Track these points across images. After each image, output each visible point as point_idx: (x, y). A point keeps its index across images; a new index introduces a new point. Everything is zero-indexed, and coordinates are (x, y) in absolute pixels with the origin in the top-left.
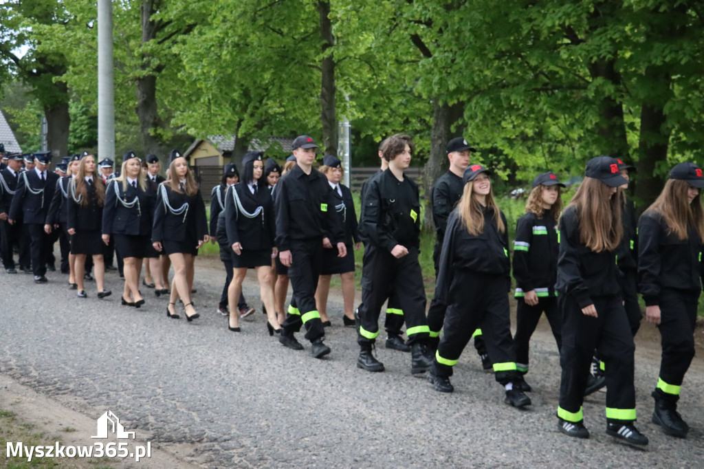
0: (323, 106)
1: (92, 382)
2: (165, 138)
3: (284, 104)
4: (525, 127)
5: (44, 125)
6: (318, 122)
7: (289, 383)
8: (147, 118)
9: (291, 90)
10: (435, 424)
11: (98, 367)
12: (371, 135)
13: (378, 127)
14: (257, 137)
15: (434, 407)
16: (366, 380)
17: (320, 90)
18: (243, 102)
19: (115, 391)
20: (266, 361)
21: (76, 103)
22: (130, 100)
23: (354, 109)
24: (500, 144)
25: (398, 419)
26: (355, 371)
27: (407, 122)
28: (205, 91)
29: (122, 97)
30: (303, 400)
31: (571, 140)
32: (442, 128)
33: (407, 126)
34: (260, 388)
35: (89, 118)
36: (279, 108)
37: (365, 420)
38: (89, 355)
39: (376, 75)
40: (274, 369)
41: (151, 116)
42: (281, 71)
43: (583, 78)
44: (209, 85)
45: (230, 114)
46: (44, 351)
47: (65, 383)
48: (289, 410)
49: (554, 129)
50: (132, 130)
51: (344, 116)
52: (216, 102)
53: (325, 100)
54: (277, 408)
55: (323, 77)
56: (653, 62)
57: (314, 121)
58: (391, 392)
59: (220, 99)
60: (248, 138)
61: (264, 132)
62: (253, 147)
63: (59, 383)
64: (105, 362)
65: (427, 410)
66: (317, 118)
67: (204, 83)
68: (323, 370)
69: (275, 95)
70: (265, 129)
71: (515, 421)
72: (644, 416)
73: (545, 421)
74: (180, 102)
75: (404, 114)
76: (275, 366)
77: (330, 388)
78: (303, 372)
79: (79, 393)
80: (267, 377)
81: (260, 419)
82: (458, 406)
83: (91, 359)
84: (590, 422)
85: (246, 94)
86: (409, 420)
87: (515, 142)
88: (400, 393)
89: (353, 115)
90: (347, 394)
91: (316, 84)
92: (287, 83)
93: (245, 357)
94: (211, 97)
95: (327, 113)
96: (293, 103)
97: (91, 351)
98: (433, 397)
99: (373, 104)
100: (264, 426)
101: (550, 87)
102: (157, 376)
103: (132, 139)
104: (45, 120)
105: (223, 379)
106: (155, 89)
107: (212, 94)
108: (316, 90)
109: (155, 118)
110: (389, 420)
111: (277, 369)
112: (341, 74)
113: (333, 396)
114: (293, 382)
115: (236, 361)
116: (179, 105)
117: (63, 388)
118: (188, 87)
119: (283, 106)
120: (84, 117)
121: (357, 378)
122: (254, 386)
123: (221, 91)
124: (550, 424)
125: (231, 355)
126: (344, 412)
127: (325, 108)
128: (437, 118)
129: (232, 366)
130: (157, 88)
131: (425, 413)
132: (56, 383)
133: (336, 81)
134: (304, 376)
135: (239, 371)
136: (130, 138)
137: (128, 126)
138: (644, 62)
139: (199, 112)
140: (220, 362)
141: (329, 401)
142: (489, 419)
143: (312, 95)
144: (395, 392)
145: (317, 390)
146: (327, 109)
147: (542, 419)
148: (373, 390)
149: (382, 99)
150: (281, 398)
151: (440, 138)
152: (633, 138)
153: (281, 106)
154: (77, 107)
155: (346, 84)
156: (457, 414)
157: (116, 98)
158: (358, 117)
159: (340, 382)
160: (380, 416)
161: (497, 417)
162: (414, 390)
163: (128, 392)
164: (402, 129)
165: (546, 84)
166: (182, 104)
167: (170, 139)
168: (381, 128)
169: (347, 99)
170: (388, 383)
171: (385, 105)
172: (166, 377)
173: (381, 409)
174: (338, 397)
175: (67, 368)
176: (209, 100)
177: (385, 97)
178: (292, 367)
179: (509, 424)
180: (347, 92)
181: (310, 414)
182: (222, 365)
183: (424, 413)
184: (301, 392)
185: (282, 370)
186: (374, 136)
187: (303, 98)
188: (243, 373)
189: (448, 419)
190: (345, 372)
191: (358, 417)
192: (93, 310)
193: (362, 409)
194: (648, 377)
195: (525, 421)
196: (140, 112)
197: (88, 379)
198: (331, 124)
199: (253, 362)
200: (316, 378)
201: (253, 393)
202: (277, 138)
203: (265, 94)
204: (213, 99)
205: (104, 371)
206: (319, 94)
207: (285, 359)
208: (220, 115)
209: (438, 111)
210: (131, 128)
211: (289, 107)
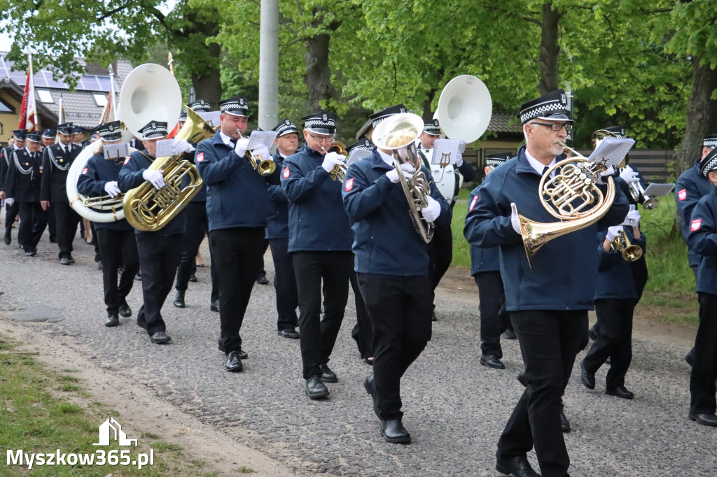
0: (542, 72)
1: (266, 412)
2: (339, 112)
3: (488, 68)
5: (192, 97)
6: (534, 91)
8: (318, 87)
9: (499, 51)
11: (273, 395)
12: (603, 106)
13: (613, 97)
17: (538, 50)
19: (295, 425)
20: (480, 395)
21: (227, 69)
22: (297, 65)
23: (580, 75)
26: (595, 412)
27: (652, 90)
28: (388, 53)
29: (288, 62)
32: (703, 98)
33: (652, 97)
34: (474, 428)
35: (242, 88)
36: (482, 73)
38: (260, 379)
40: (491, 404)
41: (322, 85)
42: (488, 26)
44: (395, 45)
45: (420, 81)
46: (206, 372)
47: (235, 412)
50: (294, 102)
51: (566, 83)
52: (402, 67)
53: (545, 63)
55: (543, 33)
57: (528, 91)
59: (408, 62)
63: (228, 413)
64: (279, 388)
66: (534, 86)
67: (390, 43)
69: (479, 57)
74: (359, 67)
75: (649, 81)
76: (492, 402)
79: (252, 426)
83: (263, 384)
85: (442, 57)
89: (578, 82)
91: (531, 43)
92: (495, 41)
94: (395, 60)
95: (547, 80)
96: (502, 67)
97: (262, 375)
99: (606, 67)
102: (345, 409)
103: (293, 114)
104: (192, 90)
105: (428, 415)
106: (328, 51)
107: (398, 56)
108: (532, 51)
109: (328, 88)
111: (495, 405)
112: (566, 29)
115: (443, 394)
116: (357, 71)
117: (233, 419)
118: (369, 49)
119: (489, 72)
120: (236, 87)
122: (467, 425)
123: (410, 52)
125: (433, 385)
127: (545, 73)
128: (696, 85)
129: (437, 400)
130: (330, 50)
132: (223, 412)
133: (559, 39)
135: (446, 406)
136: (290, 113)
137: (288, 98)
139: (381, 79)
140: (421, 394)
143: (527, 57)
148: (623, 438)
149: (620, 61)
151: (700, 110)
153: (485, 72)
154: (228, 75)
155: (571, 42)
157: (281, 63)
158: (585, 85)
163: (310, 426)
164: (645, 99)
166: (360, 70)
167: (345, 114)
168: (616, 98)
171: (624, 68)
172: (355, 411)
175: (236, 395)
176: (394, 63)
177: (623, 59)
180: (571, 52)
182: (425, 397)
185: (501, 407)
186: (606, 108)
187: (516, 61)
188: (452, 408)
190: (583, 412)
192: (259, 325)
196: (309, 80)
197: (261, 409)
199: (463, 396)
201: (467, 435)
204: (399, 63)
205: (280, 400)
206: (537, 56)
207: (504, 393)
208: (407, 83)
209: (698, 75)
210: (293, 99)
211: (498, 74)
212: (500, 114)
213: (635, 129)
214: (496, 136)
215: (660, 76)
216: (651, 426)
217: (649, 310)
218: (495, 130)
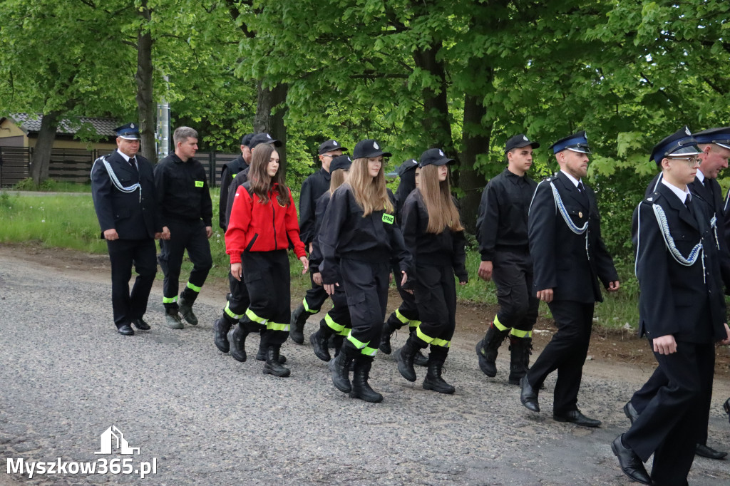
0: (140, 86)
3: (96, 82)
4: (351, 115)
6: (133, 102)
7: (95, 379)
9: (103, 67)
10: (250, 419)
13: (198, 108)
14: (67, 117)
15: (250, 401)
16: (179, 375)
17: (136, 69)
18: (49, 78)
20: (70, 356)
23: (173, 91)
24: (325, 132)
25: (211, 414)
27: (229, 105)
28: (3, 63)
30: (109, 396)
31: (397, 129)
32: (265, 113)
33: (230, 110)
34: (61, 384)
36: (92, 86)
37: (177, 416)
39: (196, 56)
40: (79, 364)
42: (92, 46)
43: (408, 67)
44: (9, 57)
45: (35, 91)
48: (94, 408)
49: (379, 117)
51: (162, 98)
52: (18, 76)
53: (141, 79)
54: (80, 406)
55: (139, 54)
56: (475, 55)
57: (129, 102)
58: (205, 386)
59: (24, 73)
60: (57, 118)
61: (76, 112)
62: (62, 128)
65: (242, 404)
66: (132, 98)
67: (4, 56)
68: (133, 364)
69: (86, 72)
70: (77, 109)
71: (332, 414)
72: (460, 406)
73: (362, 413)
75: (226, 97)
76: (80, 361)
77: (140, 383)
78: (111, 367)
80: (71, 373)
81: (60, 417)
82: (274, 400)
84: (407, 414)
85: (53, 68)
86: (223, 415)
87: (340, 130)
88: (214, 387)
89: (172, 97)
90: (158, 389)
91: (131, 63)
92: (99, 59)
93: (46, 352)
95: (144, 93)
96: (106, 81)
98: (249, 391)
99: (193, 84)
100: (64, 425)
101: (375, 74)
105: (21, 376)
108: (132, 69)
110: (201, 416)
111: (82, 364)
112: (159, 53)
113: (143, 391)
114: (99, 378)
119: (96, 85)
121: (169, 373)
123: (23, 64)
124: (368, 417)
125: (30, 350)
126: (154, 408)
127: (142, 88)
128: (260, 103)
129: (32, 362)
131: (241, 407)
133: (153, 60)
134: (111, 372)
135: (38, 368)
138: (466, 53)
140: (17, 358)
141: (138, 397)
142: (306, 413)
143: (127, 74)
144: (210, 387)
145: (125, 386)
146: (144, 89)
147: (360, 412)
148: (186, 385)
149: (202, 80)
150: (86, 396)
151: (263, 123)
152: (457, 130)
153: (94, 84)
155: (164, 63)
156: (274, 408)
158: (178, 99)
159: (151, 377)
160: (193, 412)
161: (314, 410)
162: (229, 385)
164: (224, 111)
165: (372, 72)
168: (201, 110)
169: (167, 79)
170: (202, 377)
171: (206, 87)
173: (193, 404)
174: (148, 393)
176: (11, 74)
177: (205, 79)
178: (99, 362)
179: (326, 417)
180: (166, 72)
181: (116, 411)
183: (239, 407)
184: (107, 388)
185: (88, 365)
186: (192, 118)
187: (117, 77)
188: (44, 369)
189: (264, 413)
190: (157, 366)
191: (169, 414)
193: (174, 405)
194: (466, 367)
195: (343, 414)
198: (148, 105)
199: (56, 358)
200: (126, 373)
201: (54, 390)
202: (90, 119)
203: (75, 69)
204: (15, 74)
206: (135, 73)
207: (92, 354)
208: (23, 91)
209: (262, 95)
211: (102, 86)
212: (112, 121)
213: (215, 136)
214: (107, 140)
215: (234, 94)
216: (210, 374)
217: (223, 281)
218: (108, 134)
